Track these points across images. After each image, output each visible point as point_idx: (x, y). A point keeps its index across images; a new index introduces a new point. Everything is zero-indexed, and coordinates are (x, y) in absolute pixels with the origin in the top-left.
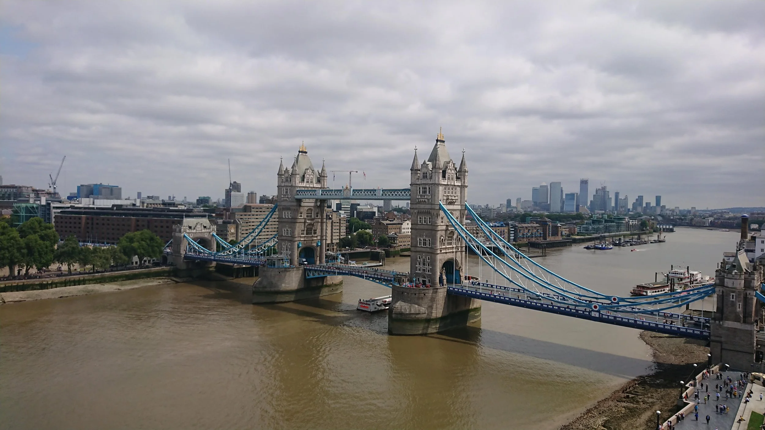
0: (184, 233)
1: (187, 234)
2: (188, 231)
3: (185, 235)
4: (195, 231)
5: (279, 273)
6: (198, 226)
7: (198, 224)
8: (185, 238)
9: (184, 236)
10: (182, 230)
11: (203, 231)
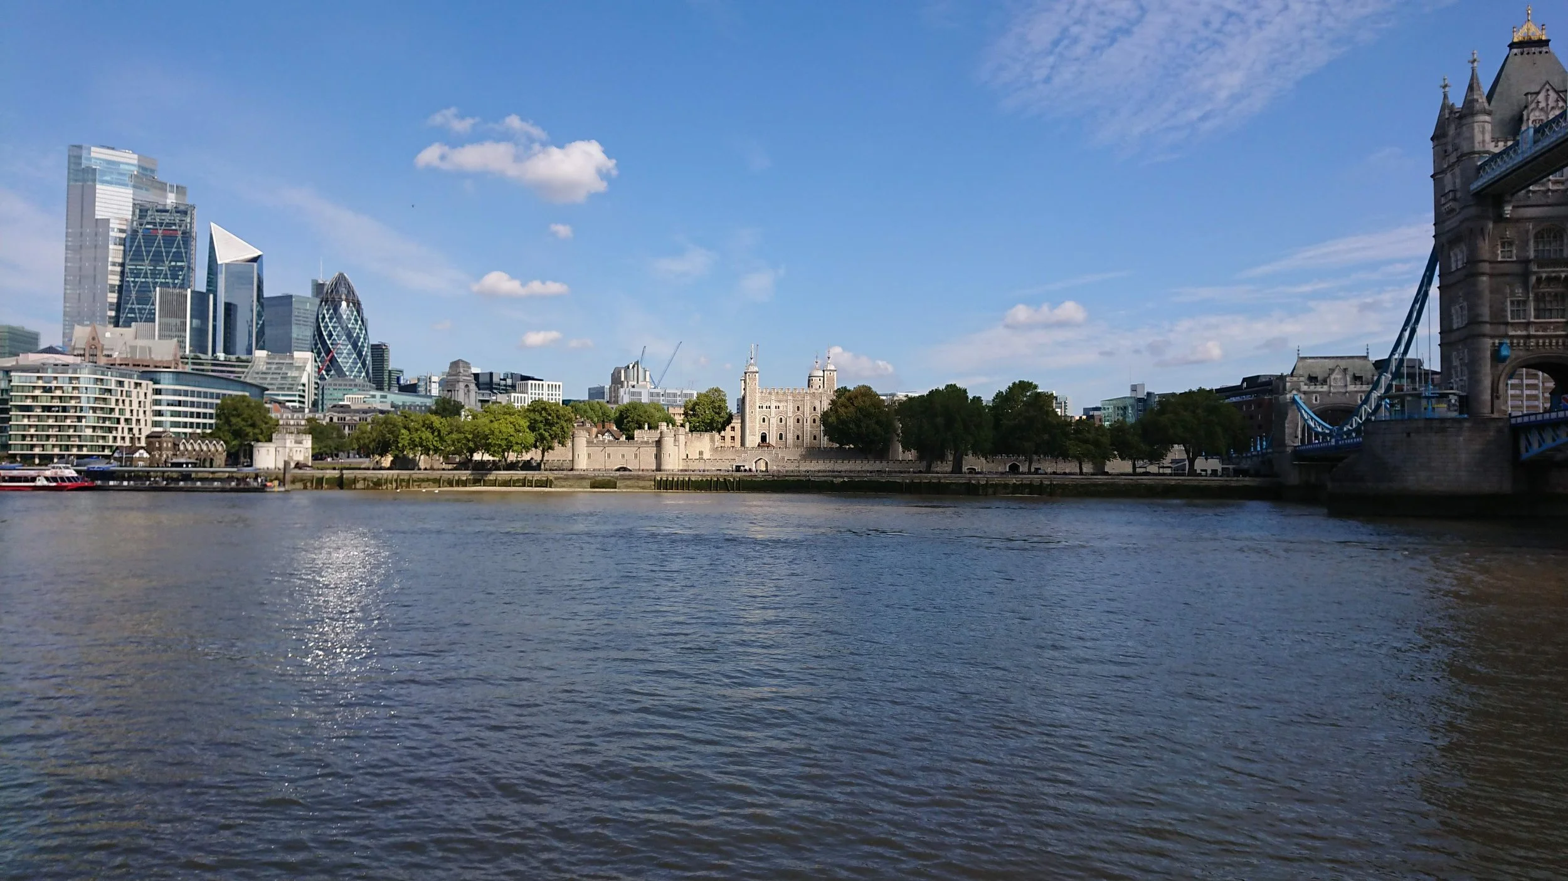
0: (1294, 392)
1: (1303, 396)
2: (1305, 388)
3: (1297, 398)
4: (1325, 388)
5: (1409, 435)
6: (1337, 375)
7: (1337, 371)
8: (1295, 407)
9: (1294, 401)
10: (1288, 384)
11: (1351, 388)
